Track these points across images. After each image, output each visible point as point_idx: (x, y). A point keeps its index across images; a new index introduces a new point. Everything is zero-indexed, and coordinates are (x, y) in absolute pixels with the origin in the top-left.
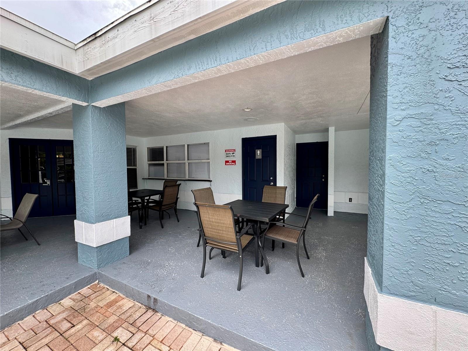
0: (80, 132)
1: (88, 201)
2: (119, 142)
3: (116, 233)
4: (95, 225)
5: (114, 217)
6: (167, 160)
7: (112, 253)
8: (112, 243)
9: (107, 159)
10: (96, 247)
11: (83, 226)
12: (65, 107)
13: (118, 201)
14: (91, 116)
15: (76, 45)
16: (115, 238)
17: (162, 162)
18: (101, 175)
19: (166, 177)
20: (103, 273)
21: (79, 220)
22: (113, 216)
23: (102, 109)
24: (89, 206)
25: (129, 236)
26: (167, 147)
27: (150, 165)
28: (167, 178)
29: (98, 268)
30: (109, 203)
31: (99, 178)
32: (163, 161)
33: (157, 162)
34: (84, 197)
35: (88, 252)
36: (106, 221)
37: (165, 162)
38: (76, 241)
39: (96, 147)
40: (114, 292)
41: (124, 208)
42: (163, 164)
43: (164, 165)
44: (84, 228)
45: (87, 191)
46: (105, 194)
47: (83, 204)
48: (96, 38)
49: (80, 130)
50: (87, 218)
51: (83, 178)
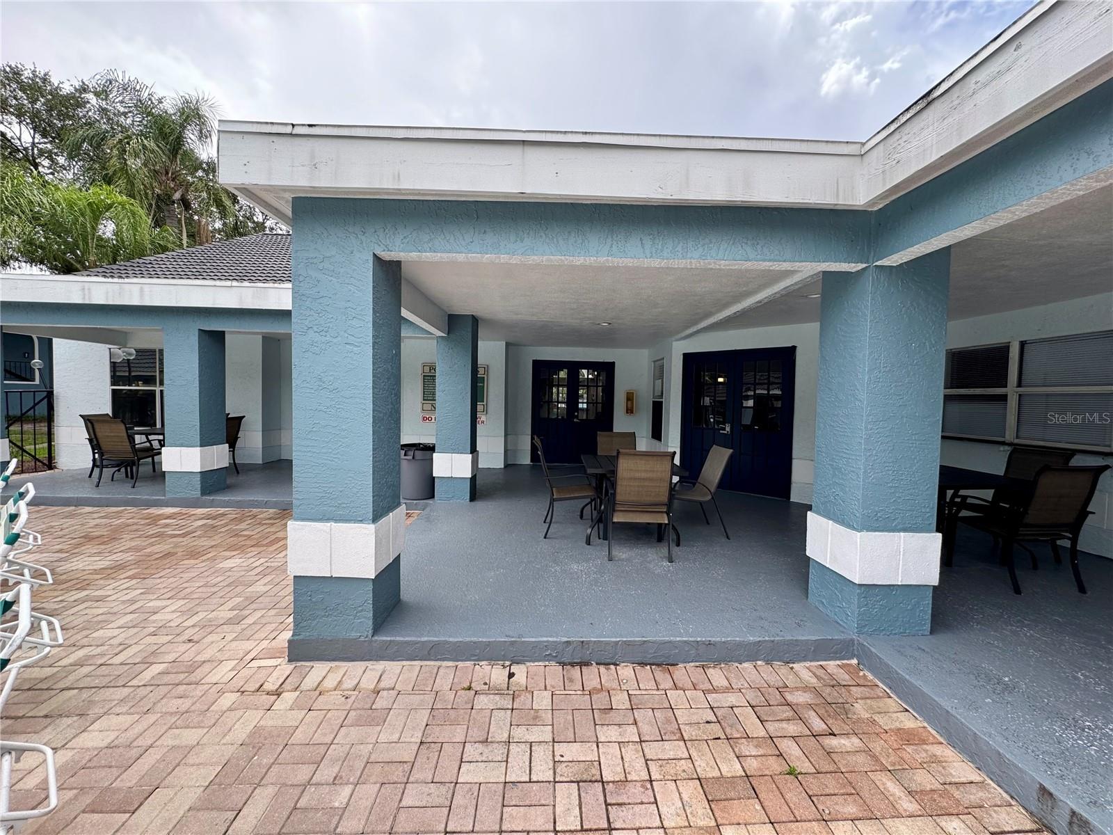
0: (838, 329)
1: (845, 478)
2: (927, 344)
3: (903, 565)
4: (861, 536)
5: (901, 526)
6: (1019, 385)
7: (889, 610)
8: (892, 588)
9: (896, 386)
10: (859, 585)
11: (830, 530)
12: (793, 283)
13: (914, 489)
14: (871, 291)
15: (863, 144)
16: (900, 579)
17: (999, 391)
18: (881, 423)
19: (1010, 436)
20: (873, 650)
21: (818, 513)
22: (899, 523)
23: (894, 270)
24: (847, 489)
25: (934, 586)
26: (1023, 344)
27: (947, 398)
28: (1016, 441)
29: (860, 633)
30: (893, 491)
31: (877, 429)
32: (1006, 387)
33: (978, 391)
34: (836, 469)
35: (837, 589)
36: (882, 531)
37: (1011, 389)
38: (807, 554)
39: (876, 359)
40: (907, 711)
41: (928, 510)
42: (1003, 398)
43: (1006, 400)
44: (832, 533)
45: (844, 456)
46: (887, 468)
47: (831, 482)
48: (929, 104)
49: (839, 326)
50: (841, 515)
51: (838, 429)
